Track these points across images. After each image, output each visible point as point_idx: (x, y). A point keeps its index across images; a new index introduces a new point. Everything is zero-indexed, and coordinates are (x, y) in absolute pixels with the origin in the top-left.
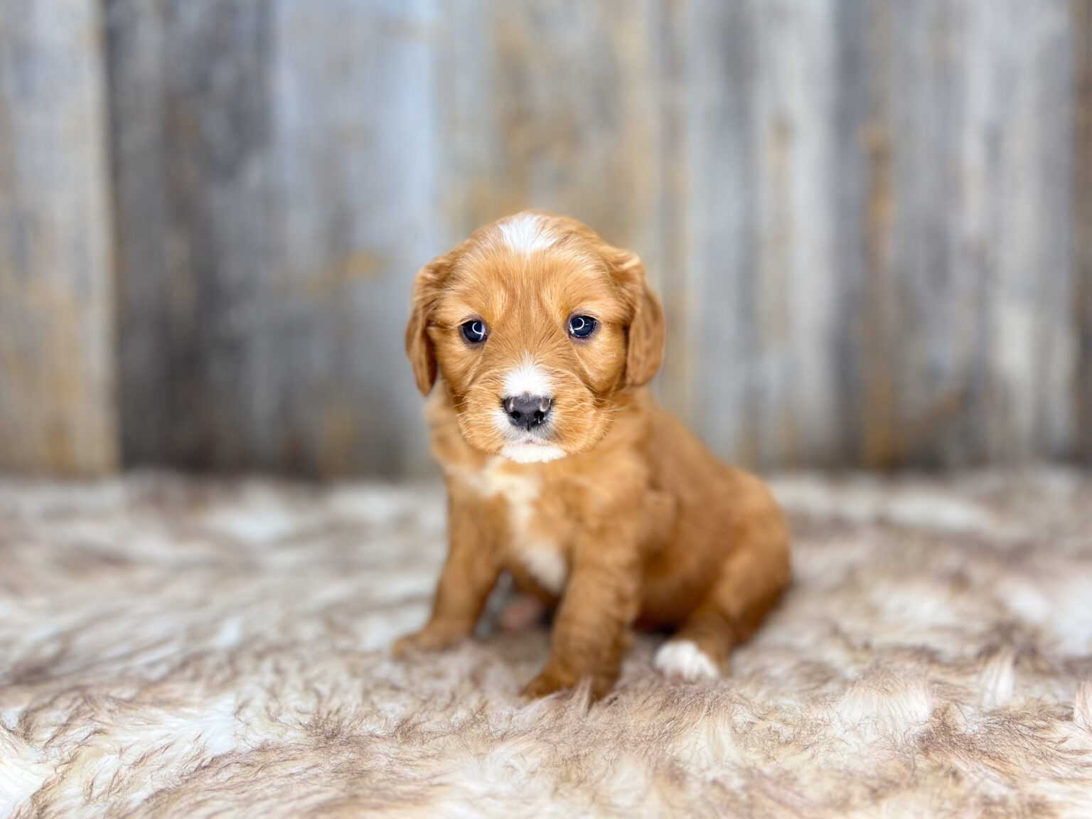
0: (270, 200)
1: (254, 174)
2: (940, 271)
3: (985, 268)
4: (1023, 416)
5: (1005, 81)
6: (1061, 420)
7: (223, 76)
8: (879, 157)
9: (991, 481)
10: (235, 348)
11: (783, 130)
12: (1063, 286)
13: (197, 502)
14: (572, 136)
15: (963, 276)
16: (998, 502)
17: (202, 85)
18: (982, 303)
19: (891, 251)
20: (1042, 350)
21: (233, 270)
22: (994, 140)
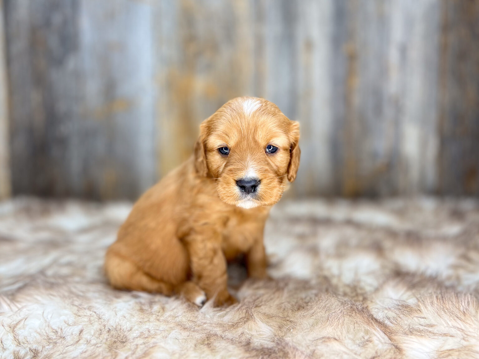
0: (78, 75)
1: (71, 63)
2: (378, 109)
3: (399, 108)
4: (414, 174)
5: (409, 23)
6: (431, 176)
7: (57, 19)
8: (352, 58)
9: (398, 203)
10: (63, 142)
11: (309, 45)
12: (433, 116)
13: (45, 212)
14: (214, 47)
15: (389, 111)
16: (401, 213)
17: (47, 23)
18: (397, 124)
19: (357, 100)
20: (423, 145)
21: (62, 107)
22: (404, 50)
